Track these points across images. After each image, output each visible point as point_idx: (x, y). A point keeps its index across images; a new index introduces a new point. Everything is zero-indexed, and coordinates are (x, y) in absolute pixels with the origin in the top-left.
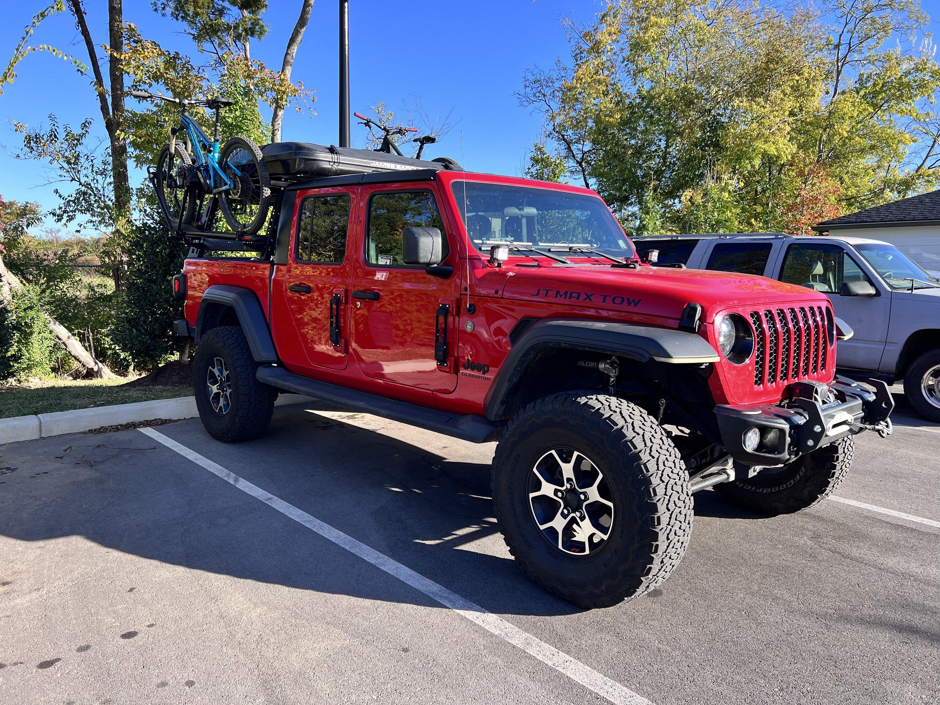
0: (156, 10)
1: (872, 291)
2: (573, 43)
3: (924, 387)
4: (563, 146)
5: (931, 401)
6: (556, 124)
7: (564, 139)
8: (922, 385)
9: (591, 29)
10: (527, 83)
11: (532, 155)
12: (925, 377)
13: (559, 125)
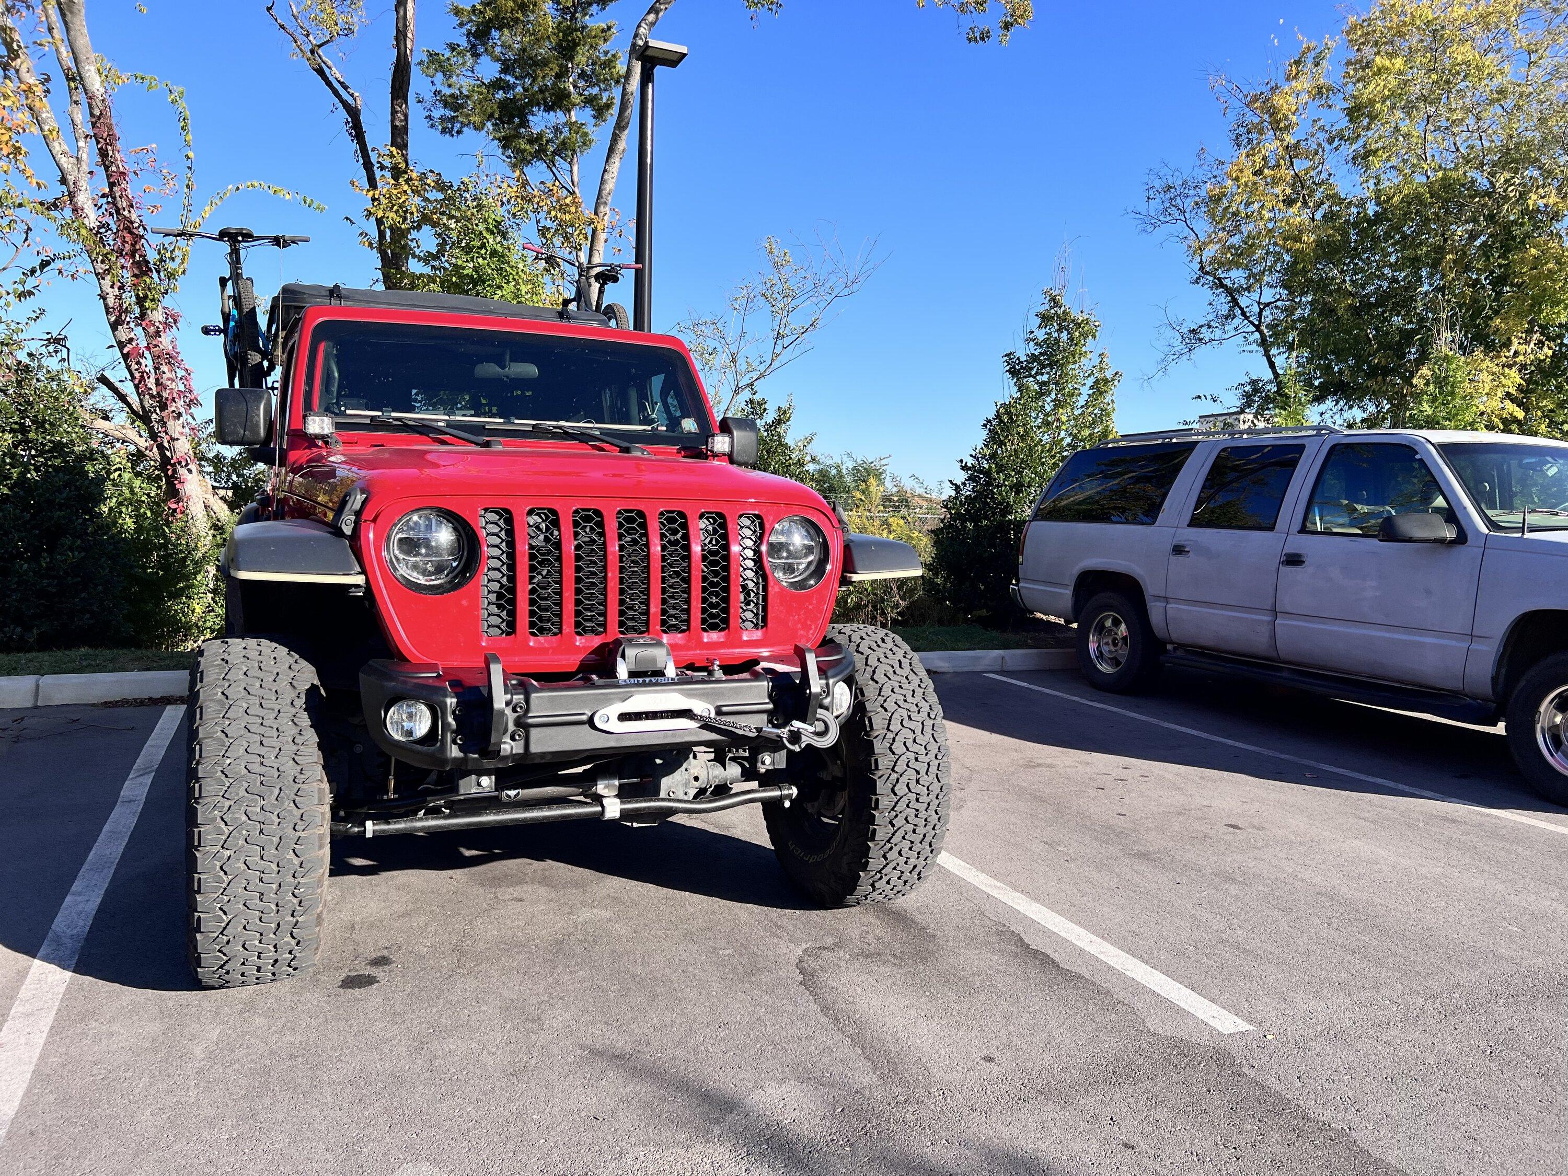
0: (432, 126)
1: (1449, 533)
2: (1232, 116)
3: (1543, 729)
4: (1224, 299)
5: (1555, 761)
6: (1204, 260)
7: (1222, 285)
8: (1538, 727)
9: (1265, 89)
10: (1151, 192)
11: (1042, 309)
12: (1542, 709)
13: (1213, 260)
